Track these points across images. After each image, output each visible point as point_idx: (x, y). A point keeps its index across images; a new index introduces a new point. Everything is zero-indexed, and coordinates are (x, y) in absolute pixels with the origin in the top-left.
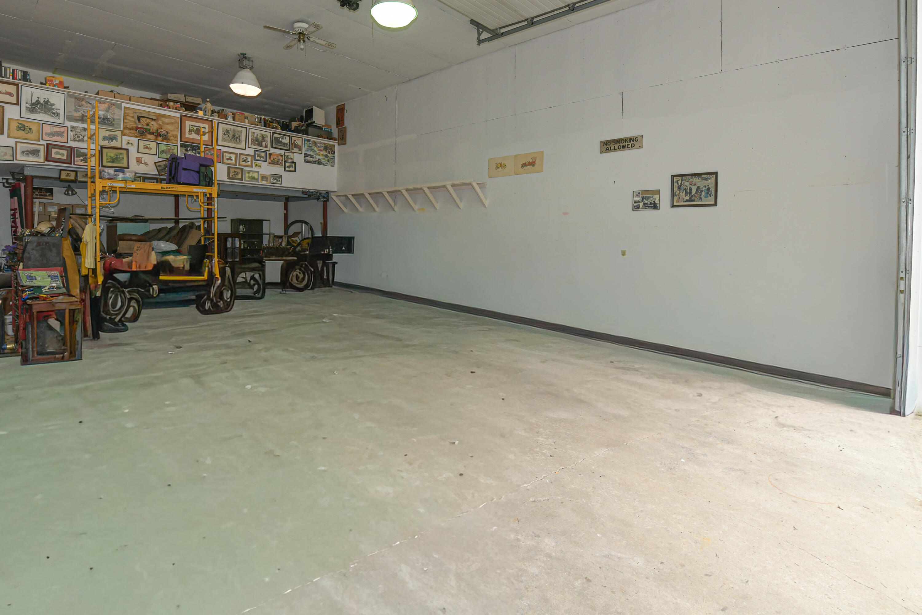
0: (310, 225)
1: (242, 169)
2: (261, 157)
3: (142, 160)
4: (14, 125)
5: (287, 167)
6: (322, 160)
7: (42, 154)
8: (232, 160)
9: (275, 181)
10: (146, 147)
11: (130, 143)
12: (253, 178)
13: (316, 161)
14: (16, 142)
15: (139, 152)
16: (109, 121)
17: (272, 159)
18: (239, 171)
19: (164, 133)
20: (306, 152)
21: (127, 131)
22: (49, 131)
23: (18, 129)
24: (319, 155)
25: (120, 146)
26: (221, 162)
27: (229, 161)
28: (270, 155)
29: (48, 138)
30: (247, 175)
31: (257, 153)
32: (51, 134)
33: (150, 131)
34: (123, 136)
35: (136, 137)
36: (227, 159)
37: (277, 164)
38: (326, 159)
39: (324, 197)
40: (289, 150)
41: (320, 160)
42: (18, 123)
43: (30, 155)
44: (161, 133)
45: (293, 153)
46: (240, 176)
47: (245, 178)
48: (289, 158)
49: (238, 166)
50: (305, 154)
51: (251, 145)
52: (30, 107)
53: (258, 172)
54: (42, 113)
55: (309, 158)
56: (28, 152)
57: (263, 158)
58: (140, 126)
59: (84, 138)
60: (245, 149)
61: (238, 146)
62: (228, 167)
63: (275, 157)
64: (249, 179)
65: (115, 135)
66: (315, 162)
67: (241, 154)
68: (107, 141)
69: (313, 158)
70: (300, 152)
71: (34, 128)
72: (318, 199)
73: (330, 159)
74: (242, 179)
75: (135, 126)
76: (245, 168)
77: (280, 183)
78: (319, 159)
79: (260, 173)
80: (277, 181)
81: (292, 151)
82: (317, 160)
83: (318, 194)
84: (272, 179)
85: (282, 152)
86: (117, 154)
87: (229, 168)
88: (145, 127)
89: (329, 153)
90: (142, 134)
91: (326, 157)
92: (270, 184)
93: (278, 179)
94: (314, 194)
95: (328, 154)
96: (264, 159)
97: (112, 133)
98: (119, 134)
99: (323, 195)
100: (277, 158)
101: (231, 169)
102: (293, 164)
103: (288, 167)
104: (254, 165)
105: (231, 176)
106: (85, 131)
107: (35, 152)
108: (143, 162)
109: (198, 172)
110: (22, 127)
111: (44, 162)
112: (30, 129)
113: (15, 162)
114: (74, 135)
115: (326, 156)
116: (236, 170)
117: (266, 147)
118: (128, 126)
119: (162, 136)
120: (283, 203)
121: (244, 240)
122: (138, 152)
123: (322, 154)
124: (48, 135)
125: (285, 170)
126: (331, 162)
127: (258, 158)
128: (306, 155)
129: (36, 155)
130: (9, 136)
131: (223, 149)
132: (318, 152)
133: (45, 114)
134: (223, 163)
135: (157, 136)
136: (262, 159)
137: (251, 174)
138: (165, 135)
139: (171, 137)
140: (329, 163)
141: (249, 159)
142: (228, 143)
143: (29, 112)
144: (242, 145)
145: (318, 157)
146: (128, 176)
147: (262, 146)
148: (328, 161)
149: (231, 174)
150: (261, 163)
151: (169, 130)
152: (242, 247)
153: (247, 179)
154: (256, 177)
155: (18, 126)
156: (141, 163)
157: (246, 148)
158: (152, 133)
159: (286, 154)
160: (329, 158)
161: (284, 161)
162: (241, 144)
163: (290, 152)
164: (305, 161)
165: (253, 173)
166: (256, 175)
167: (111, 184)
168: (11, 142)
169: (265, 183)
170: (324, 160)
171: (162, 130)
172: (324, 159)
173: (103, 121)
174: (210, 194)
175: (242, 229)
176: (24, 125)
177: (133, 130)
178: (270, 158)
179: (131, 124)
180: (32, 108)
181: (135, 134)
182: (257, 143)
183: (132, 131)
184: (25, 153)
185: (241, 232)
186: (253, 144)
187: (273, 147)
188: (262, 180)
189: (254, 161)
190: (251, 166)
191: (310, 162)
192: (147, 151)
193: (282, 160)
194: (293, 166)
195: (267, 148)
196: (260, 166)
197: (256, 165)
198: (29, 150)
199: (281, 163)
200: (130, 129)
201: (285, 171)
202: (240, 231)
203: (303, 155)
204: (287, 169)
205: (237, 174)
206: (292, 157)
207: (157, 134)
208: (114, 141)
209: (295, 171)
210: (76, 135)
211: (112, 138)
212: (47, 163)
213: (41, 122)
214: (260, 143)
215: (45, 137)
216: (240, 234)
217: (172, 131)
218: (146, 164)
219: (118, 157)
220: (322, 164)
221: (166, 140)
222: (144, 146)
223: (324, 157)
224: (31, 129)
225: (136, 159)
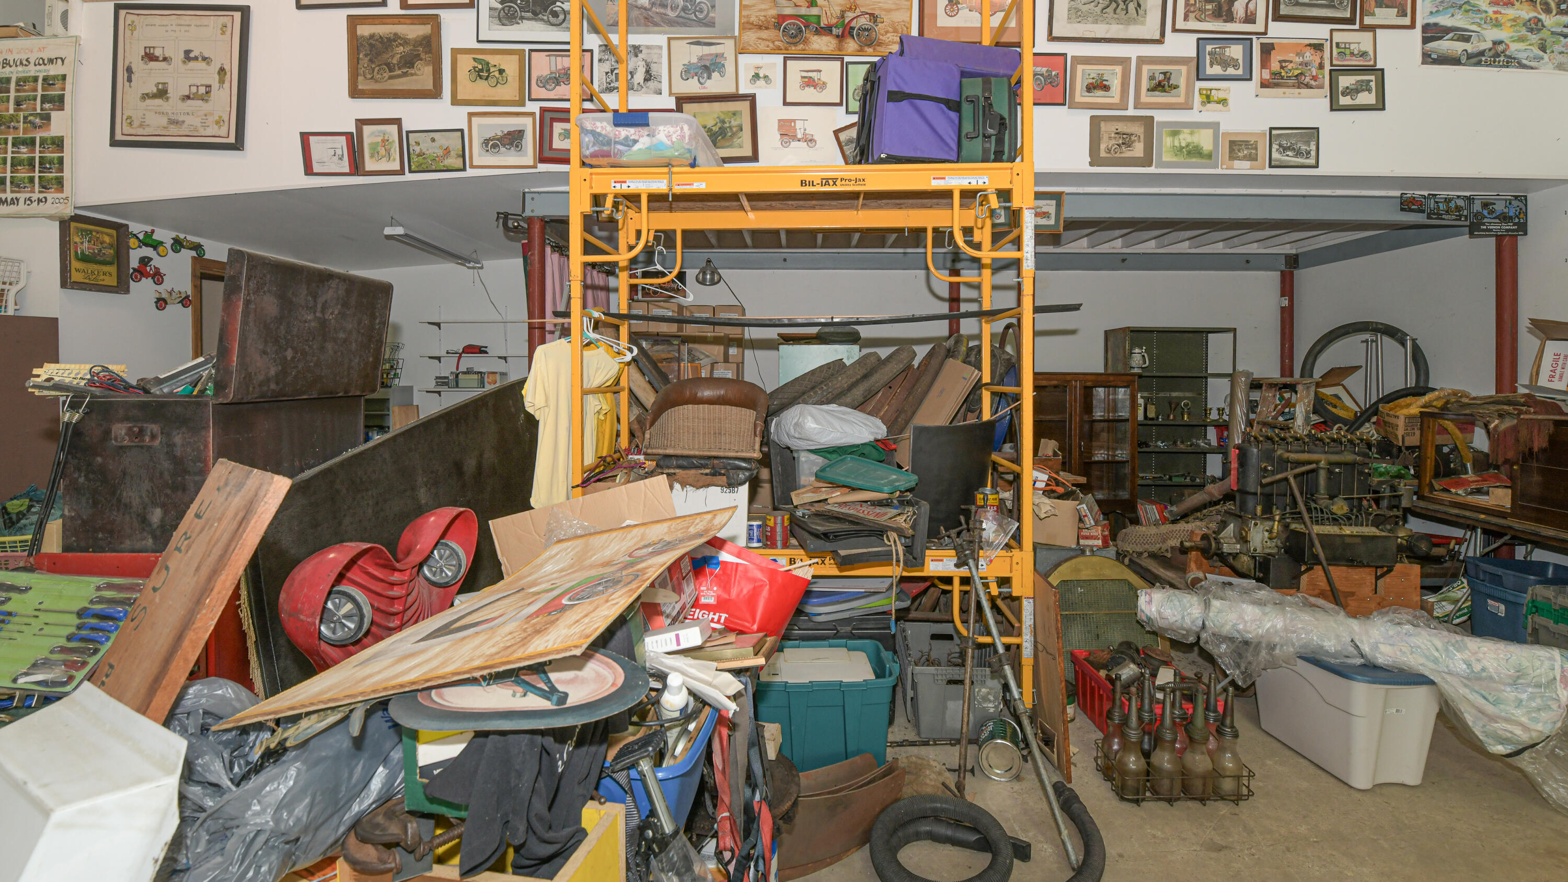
0: (1414, 340)
1: (1148, 122)
2: (1226, 63)
3: (797, 127)
4: (466, 63)
5: (1344, 94)
6: (1514, 48)
7: (529, 142)
8: (1106, 88)
9: (1290, 158)
10: (809, 82)
11: (761, 75)
12: (1194, 152)
13: (1482, 53)
14: (471, 115)
15: (788, 100)
16: (701, 11)
17: (1275, 66)
18: (1138, 129)
19: (863, 21)
20: (1432, 20)
21: (751, 37)
22: (545, 72)
23: (474, 75)
24: (1497, 24)
25: (729, 89)
26: (1064, 104)
27: (1098, 97)
28: (1267, 49)
29: (543, 93)
30: (1168, 141)
31: (1209, 48)
32: (550, 78)
33: (819, 23)
34: (740, 56)
35: (776, 51)
36: (1090, 88)
37: (1300, 82)
38: (1534, 38)
39: (1504, 218)
40: (1351, 21)
41: (1500, 48)
42: (474, 59)
43: (503, 149)
44: (853, 24)
45: (1372, 28)
46: (1138, 150)
47: (1160, 155)
48: (1352, 54)
49: (1131, 112)
50: (1426, 28)
51: (1186, 18)
52: (500, 6)
53: (1215, 126)
54: (528, 19)
55: (1446, 45)
56: (498, 140)
57: (1236, 66)
58: (788, 11)
59: (632, 77)
60: (1160, 41)
61: (1134, 31)
62: (1092, 118)
63: (1291, 56)
64: (1175, 159)
65: (717, 55)
66: (1476, 59)
67: (1142, 60)
68: (696, 78)
69: (1467, 39)
70: (1407, 21)
71: (510, 65)
72: (1475, 229)
73: (1550, 40)
74: (1147, 161)
75: (773, 12)
76: (1160, 116)
77: (1312, 161)
78: (1495, 43)
79: (1223, 129)
80: (1298, 153)
81: (1368, 21)
82: (1490, 45)
83: (1477, 207)
84: (1275, 147)
85: (1320, 32)
86: (722, 117)
87: (1095, 122)
88: (803, 11)
89: (1548, 11)
90: (796, 37)
91: (1531, 30)
92: (1268, 171)
93: (1304, 147)
94: (1458, 208)
95: (1543, 17)
96: (1240, 72)
97: (707, 50)
98: (727, 47)
99: (1499, 207)
100: (1299, 60)
101: (1102, 124)
102: (1373, 78)
103: (1348, 92)
104: (1197, 99)
105: (1103, 154)
106: (636, 56)
107: (513, 139)
108: (799, 136)
109: (955, 106)
110: (481, 70)
111: (535, 167)
112: (501, 71)
113: (470, 172)
114: (607, 73)
115: (1535, 26)
116: (1123, 127)
117: (1250, 18)
118: (753, 19)
119: (858, 35)
120: (1277, 275)
121: (1146, 394)
122: (785, 103)
123: (1514, 20)
124: (544, 82)
125: (1335, 107)
126: (1557, 48)
127: (1217, 70)
128: (1432, 33)
129: (517, 146)
130: (455, 101)
131: (1072, 50)
132: (1491, 10)
133: (536, 20)
134: (1074, 106)
135: (840, 38)
136: (1231, 71)
137: (1185, 138)
138: (865, 30)
139: (887, 32)
140: (1546, 56)
141: (1182, 75)
142: (1091, 27)
143: (496, 21)
144: (1150, 29)
145: (1492, 34)
146: (665, 140)
147: (1230, 18)
148: (1543, 48)
149: (1103, 147)
150: (1227, 90)
151: (881, 9)
152: (1140, 417)
153: (1166, 158)
154: (1207, 146)
155: (474, 68)
156: (794, 138)
157: (1163, 34)
158: (828, 30)
159: (1338, 37)
160: (1545, 34)
161: (1328, 67)
162: (1143, 23)
163: (1357, 27)
164: (1428, 58)
165: (1192, 133)
166: (1205, 140)
167: (624, 186)
168: (457, 117)
169: (1242, 167)
170: (1521, 46)
171: (858, 12)
172: (1521, 39)
173: (683, 14)
174: (1005, 195)
175: (1138, 359)
176: (488, 64)
177: (767, 28)
178: (1264, 64)
179: (761, 10)
180: (503, 9)
181: (773, 42)
182: (1209, 7)
183: (765, 34)
184: (491, 143)
185: (1136, 371)
186: (1192, 16)
187: (1278, 18)
188: (1233, 156)
189: (1199, 85)
190: (1187, 106)
191: (1454, 61)
192: (811, 94)
193: (1321, 66)
194: (1373, 84)
195: (1254, 22)
196: (1223, 102)
197: (1208, 99)
198: (500, 134)
199: (1315, 78)
200: (760, 27)
201: (1332, 110)
202: (1134, 365)
203: (1417, 33)
204: (1344, 101)
205: (1126, 141)
206: (1363, 49)
207: (840, 31)
208: (715, 75)
209: (1380, 106)
210: (612, 71)
211: (708, 68)
212: (543, 167)
213: (527, 47)
214: (1225, 8)
215: (538, 92)
216: (1134, 375)
217: (889, 11)
218: (810, 140)
219: (727, 125)
220: (1511, 62)
221: (869, 46)
222: (803, 77)
223: (1524, 31)
224: (504, 71)
225: (779, 126)
